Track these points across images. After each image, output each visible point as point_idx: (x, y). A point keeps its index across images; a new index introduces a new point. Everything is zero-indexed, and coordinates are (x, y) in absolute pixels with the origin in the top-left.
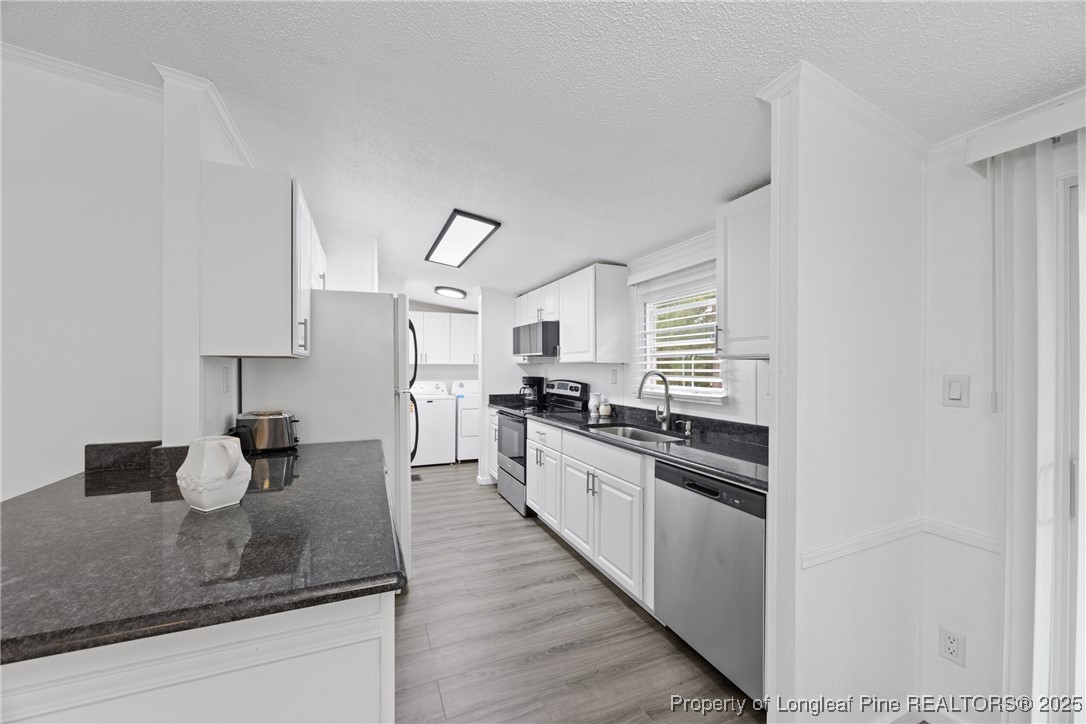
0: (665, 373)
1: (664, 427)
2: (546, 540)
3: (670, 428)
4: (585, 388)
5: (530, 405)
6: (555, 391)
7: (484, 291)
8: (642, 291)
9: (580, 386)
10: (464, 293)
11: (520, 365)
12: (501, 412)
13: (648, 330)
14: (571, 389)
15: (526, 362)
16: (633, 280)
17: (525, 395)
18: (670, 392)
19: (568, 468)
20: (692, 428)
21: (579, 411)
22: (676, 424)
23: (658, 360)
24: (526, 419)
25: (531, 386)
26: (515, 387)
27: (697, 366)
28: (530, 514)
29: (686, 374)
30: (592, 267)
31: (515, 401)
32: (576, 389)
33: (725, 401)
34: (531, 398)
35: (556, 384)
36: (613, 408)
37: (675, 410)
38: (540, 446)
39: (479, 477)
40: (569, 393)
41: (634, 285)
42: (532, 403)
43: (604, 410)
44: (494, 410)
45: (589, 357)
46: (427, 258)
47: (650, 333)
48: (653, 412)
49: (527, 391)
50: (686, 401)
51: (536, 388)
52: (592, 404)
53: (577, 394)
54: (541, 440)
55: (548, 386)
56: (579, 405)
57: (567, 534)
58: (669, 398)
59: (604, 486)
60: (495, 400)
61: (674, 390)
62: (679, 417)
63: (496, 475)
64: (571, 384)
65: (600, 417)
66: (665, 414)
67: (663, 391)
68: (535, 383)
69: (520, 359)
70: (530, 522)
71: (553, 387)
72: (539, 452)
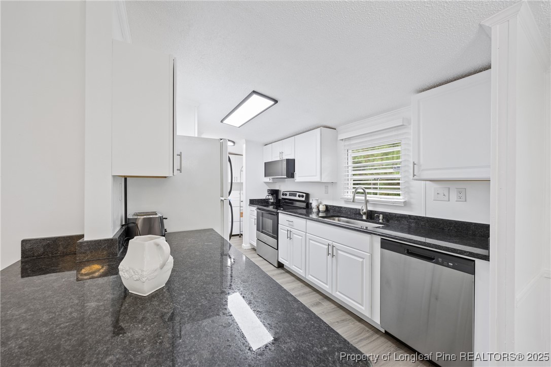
0: (366, 188)
1: (364, 217)
2: (294, 281)
3: (367, 218)
4: (308, 195)
6: (288, 197)
7: (247, 142)
8: (347, 143)
9: (304, 195)
10: (234, 142)
11: (266, 183)
12: (258, 209)
13: (349, 164)
14: (299, 196)
15: (271, 181)
16: (340, 137)
17: (269, 199)
18: (367, 198)
19: (311, 241)
20: (383, 218)
21: (304, 208)
22: (371, 216)
23: (354, 181)
24: (278, 213)
25: (272, 195)
26: (264, 195)
27: (381, 184)
28: (280, 266)
29: (374, 188)
30: (319, 129)
31: (264, 202)
32: (303, 196)
33: (405, 203)
34: (272, 201)
35: (288, 193)
36: (327, 206)
37: (370, 208)
38: (289, 229)
39: (243, 245)
40: (297, 198)
41: (342, 140)
42: (272, 204)
43: (322, 208)
44: (254, 209)
45: (317, 179)
46: (222, 121)
47: (351, 166)
48: (360, 210)
49: (270, 197)
50: (375, 204)
51: (275, 195)
52: (314, 204)
53: (303, 199)
54: (289, 225)
55: (283, 194)
56: (304, 205)
57: (310, 278)
58: (367, 201)
59: (339, 252)
60: (253, 202)
61: (369, 197)
62: (371, 211)
63: (255, 244)
64: (298, 194)
65: (319, 211)
66: (365, 211)
67: (363, 198)
68: (275, 193)
69: (267, 179)
70: (280, 271)
71: (286, 195)
72: (289, 232)
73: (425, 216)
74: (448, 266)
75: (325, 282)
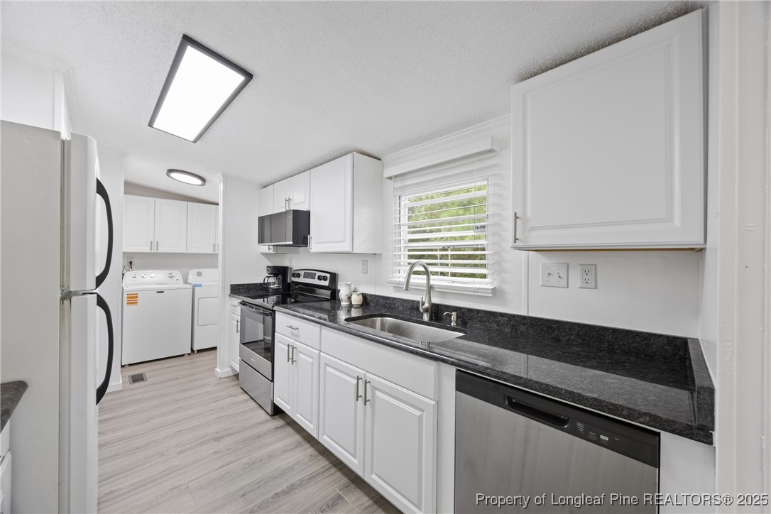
0: (429, 264)
1: (426, 318)
3: (431, 319)
4: (334, 277)
5: (273, 295)
6: (302, 280)
7: (226, 178)
8: (399, 184)
9: (328, 275)
10: (203, 180)
11: (263, 254)
12: (244, 303)
13: (402, 222)
14: (319, 278)
15: (271, 251)
16: (388, 173)
17: (269, 284)
18: (432, 282)
19: (329, 369)
20: (458, 317)
21: (327, 300)
22: (438, 315)
23: (409, 251)
24: (274, 311)
25: (276, 275)
26: (259, 275)
27: (454, 257)
28: (277, 412)
29: (442, 264)
30: (350, 155)
31: (259, 290)
32: (325, 279)
34: (276, 286)
35: (302, 273)
36: (365, 296)
37: (435, 300)
38: (291, 341)
39: (218, 369)
40: (316, 282)
41: (390, 178)
42: (276, 292)
43: (356, 300)
44: (236, 301)
45: (346, 247)
46: (150, 125)
47: (405, 225)
48: (418, 302)
49: (272, 280)
50: (444, 293)
51: (280, 277)
52: (343, 294)
53: (326, 283)
54: (293, 334)
55: (294, 275)
56: (327, 294)
57: (325, 440)
58: (430, 288)
59: (378, 394)
60: (236, 290)
61: (435, 281)
62: (437, 306)
63: (237, 368)
64: (318, 274)
65: (351, 306)
66: (426, 305)
67: (425, 282)
68: (280, 272)
69: (265, 248)
70: (279, 422)
71: (299, 276)
72: (291, 348)
73: (526, 314)
74: (598, 442)
75: (352, 453)
